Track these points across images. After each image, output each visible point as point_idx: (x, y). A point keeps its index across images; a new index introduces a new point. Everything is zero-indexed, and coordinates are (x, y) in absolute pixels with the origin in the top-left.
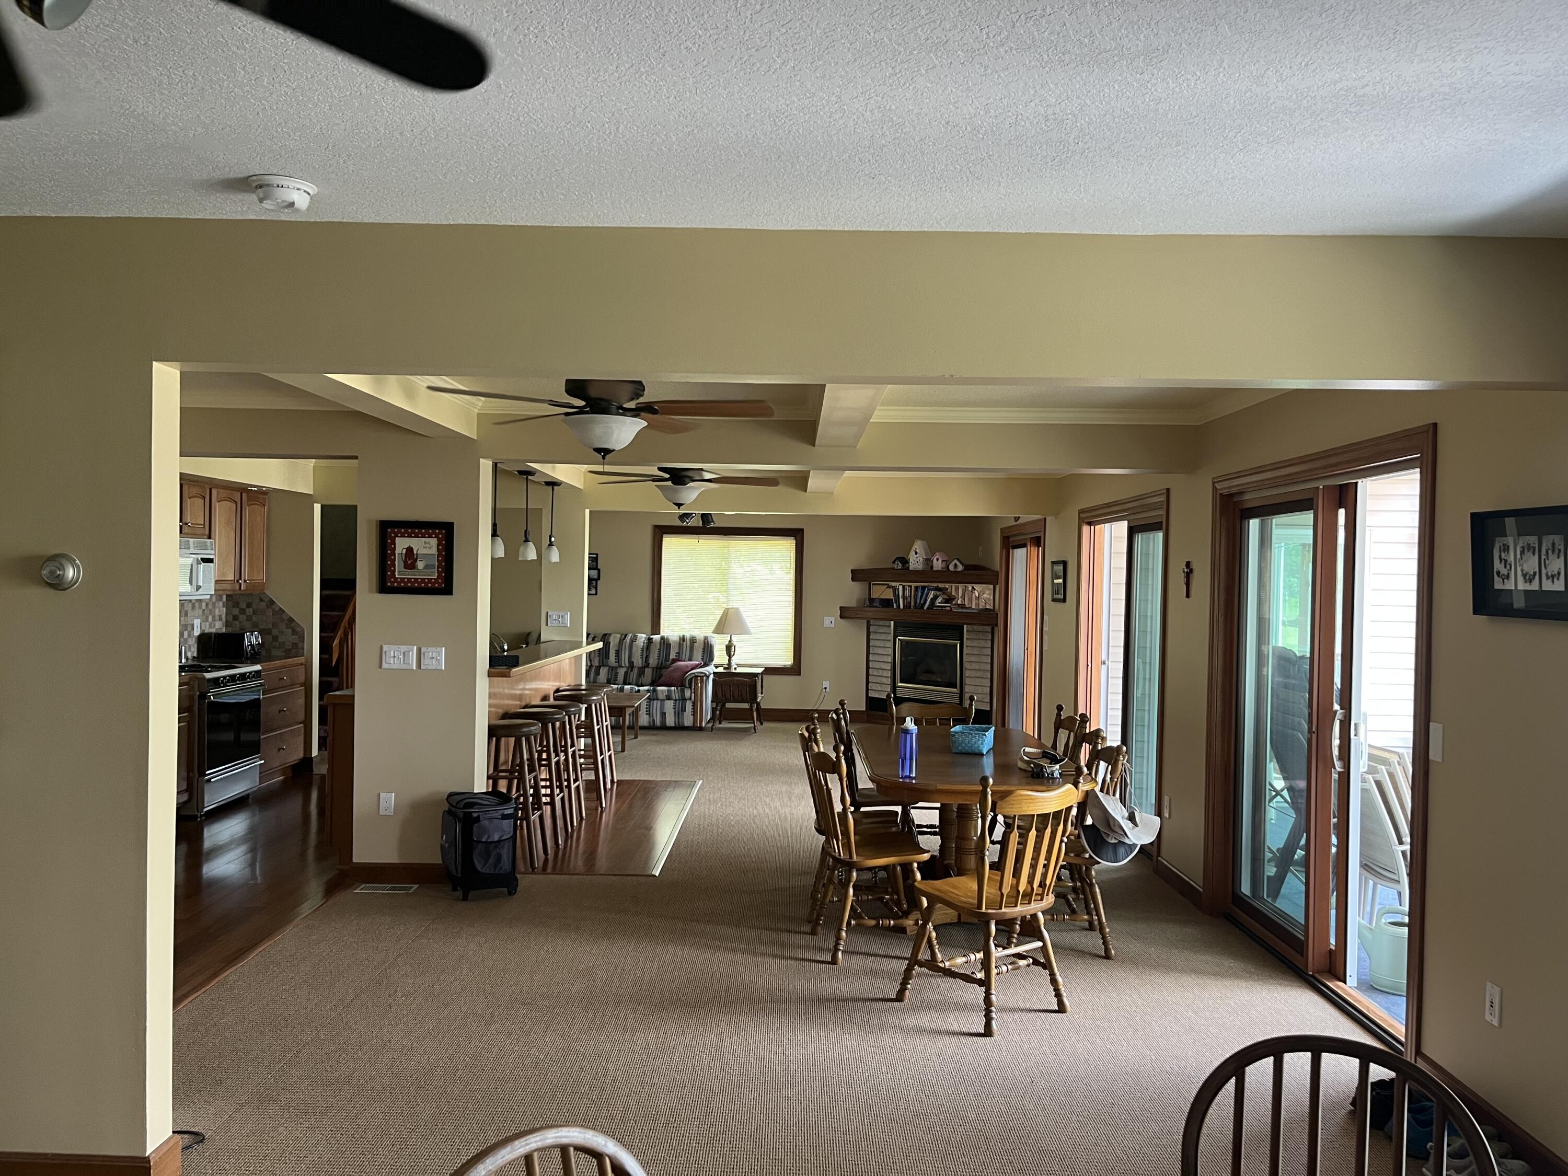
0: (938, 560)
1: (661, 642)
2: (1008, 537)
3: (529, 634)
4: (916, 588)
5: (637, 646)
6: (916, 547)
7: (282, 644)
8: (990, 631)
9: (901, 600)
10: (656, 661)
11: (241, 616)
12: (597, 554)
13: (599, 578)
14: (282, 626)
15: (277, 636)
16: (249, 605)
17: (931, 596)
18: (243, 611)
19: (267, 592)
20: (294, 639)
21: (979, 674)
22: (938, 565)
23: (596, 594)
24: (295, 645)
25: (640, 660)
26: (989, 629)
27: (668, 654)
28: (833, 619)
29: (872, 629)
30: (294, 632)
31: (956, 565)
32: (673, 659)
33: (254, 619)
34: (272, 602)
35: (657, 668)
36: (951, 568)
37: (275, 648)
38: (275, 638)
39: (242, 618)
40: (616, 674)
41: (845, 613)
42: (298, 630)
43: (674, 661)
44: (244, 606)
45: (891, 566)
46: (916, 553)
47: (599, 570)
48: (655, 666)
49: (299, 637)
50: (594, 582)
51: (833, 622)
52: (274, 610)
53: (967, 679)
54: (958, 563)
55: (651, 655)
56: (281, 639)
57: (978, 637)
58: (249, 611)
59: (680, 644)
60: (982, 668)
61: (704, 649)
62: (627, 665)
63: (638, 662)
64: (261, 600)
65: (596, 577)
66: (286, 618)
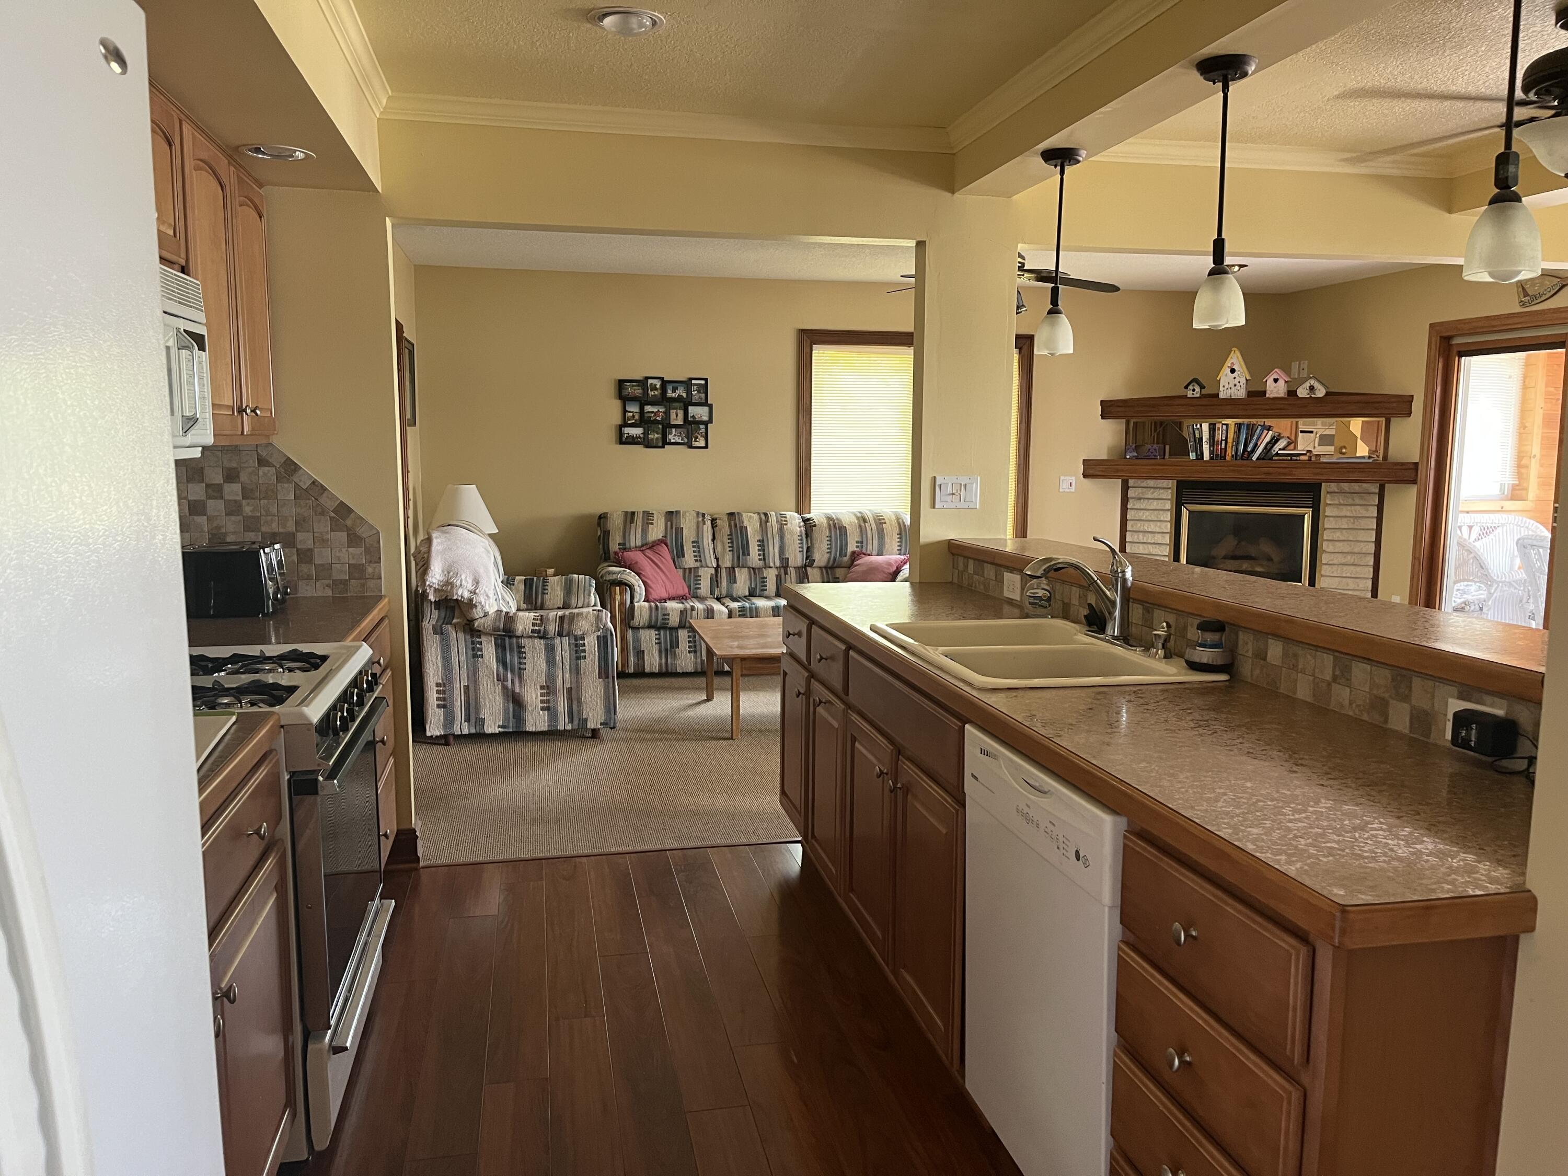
0: (1276, 380)
1: (829, 525)
2: (1449, 338)
3: (603, 517)
4: (1239, 426)
5: (792, 533)
6: (1234, 361)
7: (324, 570)
8: (1377, 490)
9: (1206, 447)
10: (826, 556)
11: (211, 503)
12: (706, 380)
13: (711, 420)
14: (322, 526)
15: (311, 550)
16: (231, 476)
17: (1268, 439)
18: (215, 491)
19: (276, 441)
20: (356, 554)
21: (1349, 559)
22: (1276, 388)
23: (706, 447)
24: (357, 570)
25: (799, 555)
26: (1375, 488)
27: (843, 547)
28: (1073, 479)
29: (1131, 493)
30: (354, 539)
31: (1312, 388)
32: (853, 553)
33: (248, 510)
34: (290, 467)
35: (826, 567)
36: (1302, 392)
37: (309, 578)
38: (305, 556)
39: (215, 507)
40: (763, 580)
41: (1092, 470)
42: (363, 532)
43: (855, 556)
44: (219, 479)
45: (1182, 392)
46: (1233, 371)
47: (711, 406)
48: (823, 564)
49: (367, 551)
50: (702, 426)
51: (1073, 485)
52: (297, 486)
53: (1324, 567)
54: (1317, 385)
55: (816, 546)
56: (322, 556)
57: (1350, 501)
58: (233, 491)
59: (860, 526)
60: (1356, 550)
61: (900, 534)
62: (778, 564)
63: (796, 558)
64: (262, 462)
65: (705, 418)
66: (331, 505)
